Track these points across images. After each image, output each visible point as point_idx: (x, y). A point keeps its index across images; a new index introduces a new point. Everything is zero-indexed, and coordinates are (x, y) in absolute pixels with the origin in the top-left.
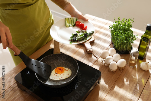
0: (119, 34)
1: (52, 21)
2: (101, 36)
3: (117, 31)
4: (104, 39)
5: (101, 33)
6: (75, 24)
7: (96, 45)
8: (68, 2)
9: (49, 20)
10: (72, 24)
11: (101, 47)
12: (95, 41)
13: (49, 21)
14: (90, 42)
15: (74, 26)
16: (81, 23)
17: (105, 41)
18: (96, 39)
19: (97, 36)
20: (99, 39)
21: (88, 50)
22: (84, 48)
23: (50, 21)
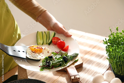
0: (117, 51)
1: (17, 37)
2: (93, 58)
3: (115, 45)
4: (98, 63)
5: (93, 54)
6: (52, 41)
7: (86, 71)
8: (43, 9)
9: (13, 34)
10: (47, 41)
11: (93, 73)
12: (84, 66)
13: (14, 36)
14: (75, 66)
15: (49, 44)
16: (60, 40)
17: (99, 65)
18: (86, 62)
19: (86, 59)
20: (90, 62)
21: (73, 78)
22: (67, 75)
23: (16, 36)
